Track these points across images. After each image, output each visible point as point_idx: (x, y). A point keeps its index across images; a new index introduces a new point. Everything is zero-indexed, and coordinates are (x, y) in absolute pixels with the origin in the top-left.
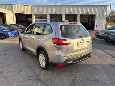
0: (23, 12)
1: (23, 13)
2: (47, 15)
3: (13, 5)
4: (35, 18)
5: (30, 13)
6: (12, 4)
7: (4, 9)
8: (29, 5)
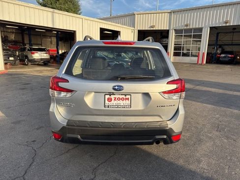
0: (152, 27)
1: (152, 29)
2: (203, 29)
3: (136, 15)
4: (174, 37)
5: (166, 28)
6: (135, 13)
7: (119, 25)
8: (166, 11)
